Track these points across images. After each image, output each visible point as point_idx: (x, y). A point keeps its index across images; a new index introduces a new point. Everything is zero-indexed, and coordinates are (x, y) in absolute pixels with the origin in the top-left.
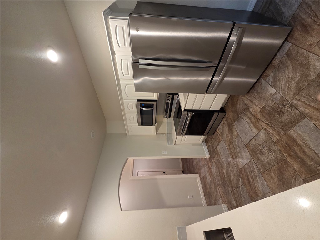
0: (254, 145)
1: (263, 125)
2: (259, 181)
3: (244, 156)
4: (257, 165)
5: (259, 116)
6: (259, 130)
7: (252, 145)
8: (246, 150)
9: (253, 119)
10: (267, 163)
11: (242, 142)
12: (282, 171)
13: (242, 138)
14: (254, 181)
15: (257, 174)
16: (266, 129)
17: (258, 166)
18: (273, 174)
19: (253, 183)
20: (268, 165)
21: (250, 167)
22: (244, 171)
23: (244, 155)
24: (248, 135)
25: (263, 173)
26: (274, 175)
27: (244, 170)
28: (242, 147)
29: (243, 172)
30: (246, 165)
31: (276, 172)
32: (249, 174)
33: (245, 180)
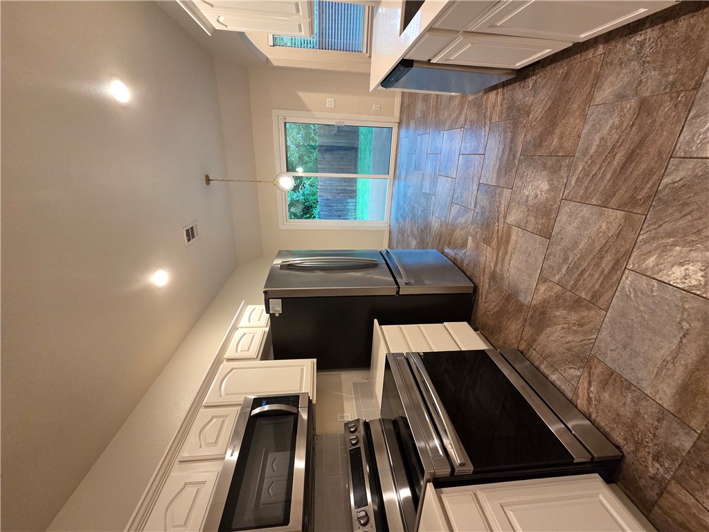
0: (536, 218)
1: (501, 226)
2: (596, 142)
3: (575, 225)
4: (565, 180)
5: (494, 243)
6: (509, 227)
7: (537, 223)
8: (556, 229)
9: (501, 253)
10: (545, 168)
11: (549, 255)
12: (538, 141)
13: (541, 259)
14: (610, 148)
15: (586, 159)
16: (505, 217)
17: (565, 175)
18: (554, 143)
19: (618, 144)
20: (549, 163)
21: (587, 188)
22: (618, 196)
23: (571, 228)
24: (527, 247)
25: (570, 155)
26: (553, 140)
27: (612, 196)
28: (559, 247)
29: (623, 193)
30: (594, 202)
31: (547, 143)
32: (608, 176)
33: (643, 166)
